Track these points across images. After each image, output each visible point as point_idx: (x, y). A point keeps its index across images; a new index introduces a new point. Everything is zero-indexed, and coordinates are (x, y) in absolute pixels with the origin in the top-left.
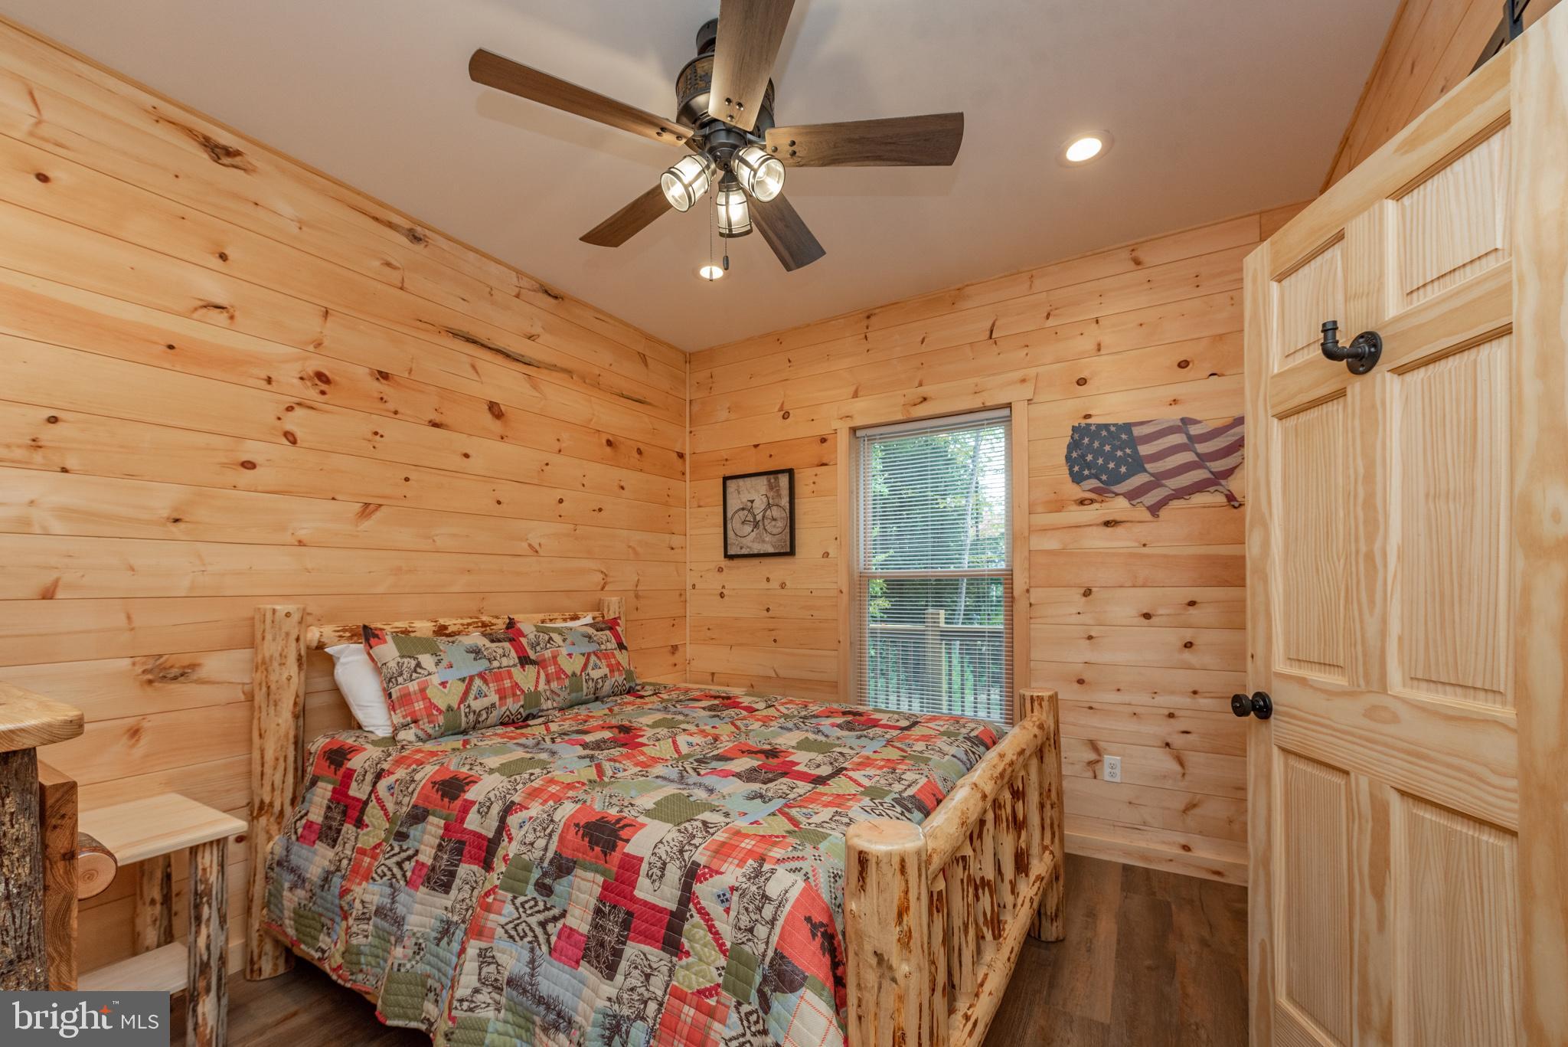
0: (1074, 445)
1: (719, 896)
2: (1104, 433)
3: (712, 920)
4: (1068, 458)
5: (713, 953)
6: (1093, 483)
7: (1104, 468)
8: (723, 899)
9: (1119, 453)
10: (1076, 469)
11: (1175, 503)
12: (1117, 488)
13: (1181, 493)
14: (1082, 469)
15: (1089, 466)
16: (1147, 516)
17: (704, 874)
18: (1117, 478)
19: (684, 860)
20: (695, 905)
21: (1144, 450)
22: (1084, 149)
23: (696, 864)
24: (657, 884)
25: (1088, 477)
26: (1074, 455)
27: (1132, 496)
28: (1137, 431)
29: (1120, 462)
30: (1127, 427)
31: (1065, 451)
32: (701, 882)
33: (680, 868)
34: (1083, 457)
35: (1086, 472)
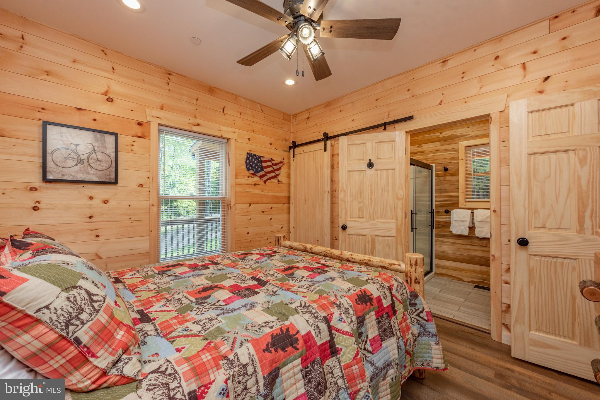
0: (248, 159)
1: (339, 320)
2: (255, 157)
3: (341, 330)
4: (246, 162)
5: (350, 340)
6: (252, 172)
7: (254, 168)
8: (340, 320)
9: (258, 164)
10: (248, 166)
11: (269, 181)
12: (257, 174)
13: (270, 178)
14: (249, 167)
15: (251, 166)
16: (263, 183)
17: (330, 317)
18: (257, 172)
19: (321, 319)
20: (334, 330)
21: (264, 165)
22: (290, 82)
23: (325, 317)
24: (319, 336)
25: (251, 170)
26: (248, 162)
27: (261, 177)
28: (263, 159)
29: (258, 167)
30: (260, 157)
31: (245, 161)
32: (332, 320)
33: (322, 322)
34: (250, 163)
35: (250, 168)
